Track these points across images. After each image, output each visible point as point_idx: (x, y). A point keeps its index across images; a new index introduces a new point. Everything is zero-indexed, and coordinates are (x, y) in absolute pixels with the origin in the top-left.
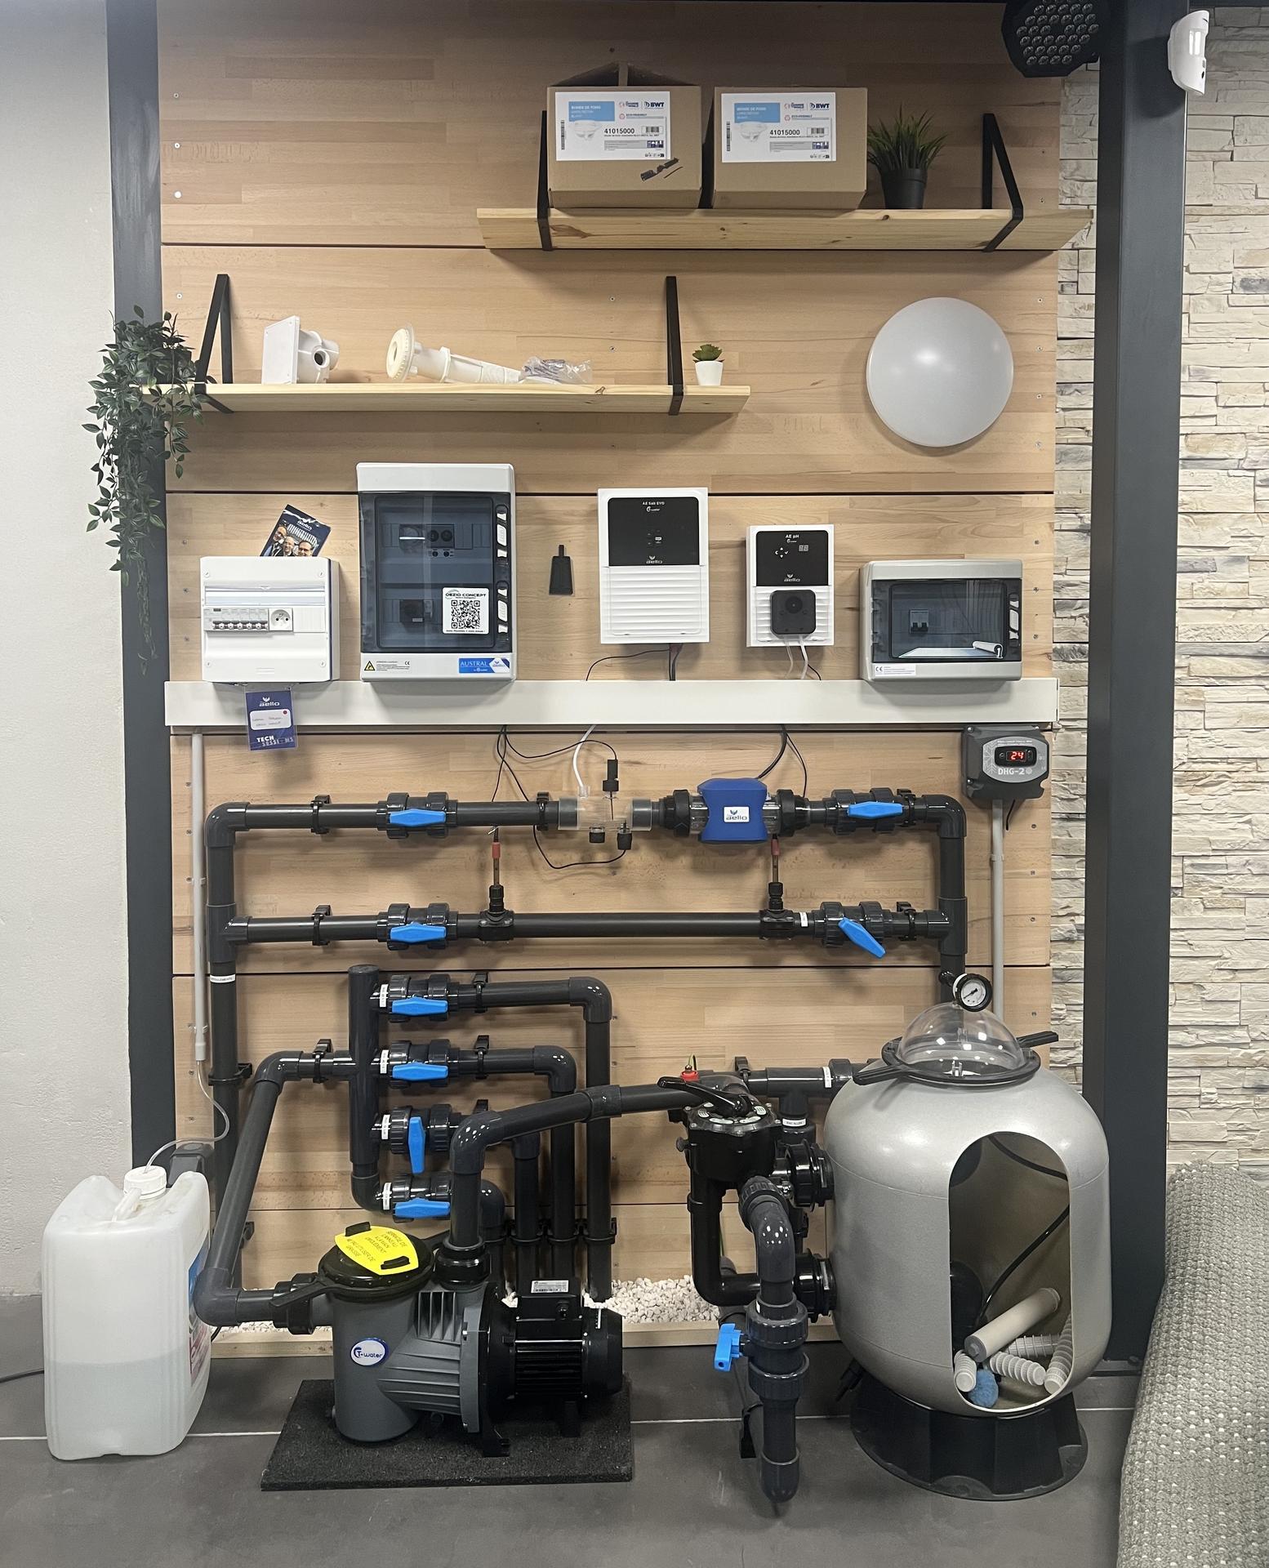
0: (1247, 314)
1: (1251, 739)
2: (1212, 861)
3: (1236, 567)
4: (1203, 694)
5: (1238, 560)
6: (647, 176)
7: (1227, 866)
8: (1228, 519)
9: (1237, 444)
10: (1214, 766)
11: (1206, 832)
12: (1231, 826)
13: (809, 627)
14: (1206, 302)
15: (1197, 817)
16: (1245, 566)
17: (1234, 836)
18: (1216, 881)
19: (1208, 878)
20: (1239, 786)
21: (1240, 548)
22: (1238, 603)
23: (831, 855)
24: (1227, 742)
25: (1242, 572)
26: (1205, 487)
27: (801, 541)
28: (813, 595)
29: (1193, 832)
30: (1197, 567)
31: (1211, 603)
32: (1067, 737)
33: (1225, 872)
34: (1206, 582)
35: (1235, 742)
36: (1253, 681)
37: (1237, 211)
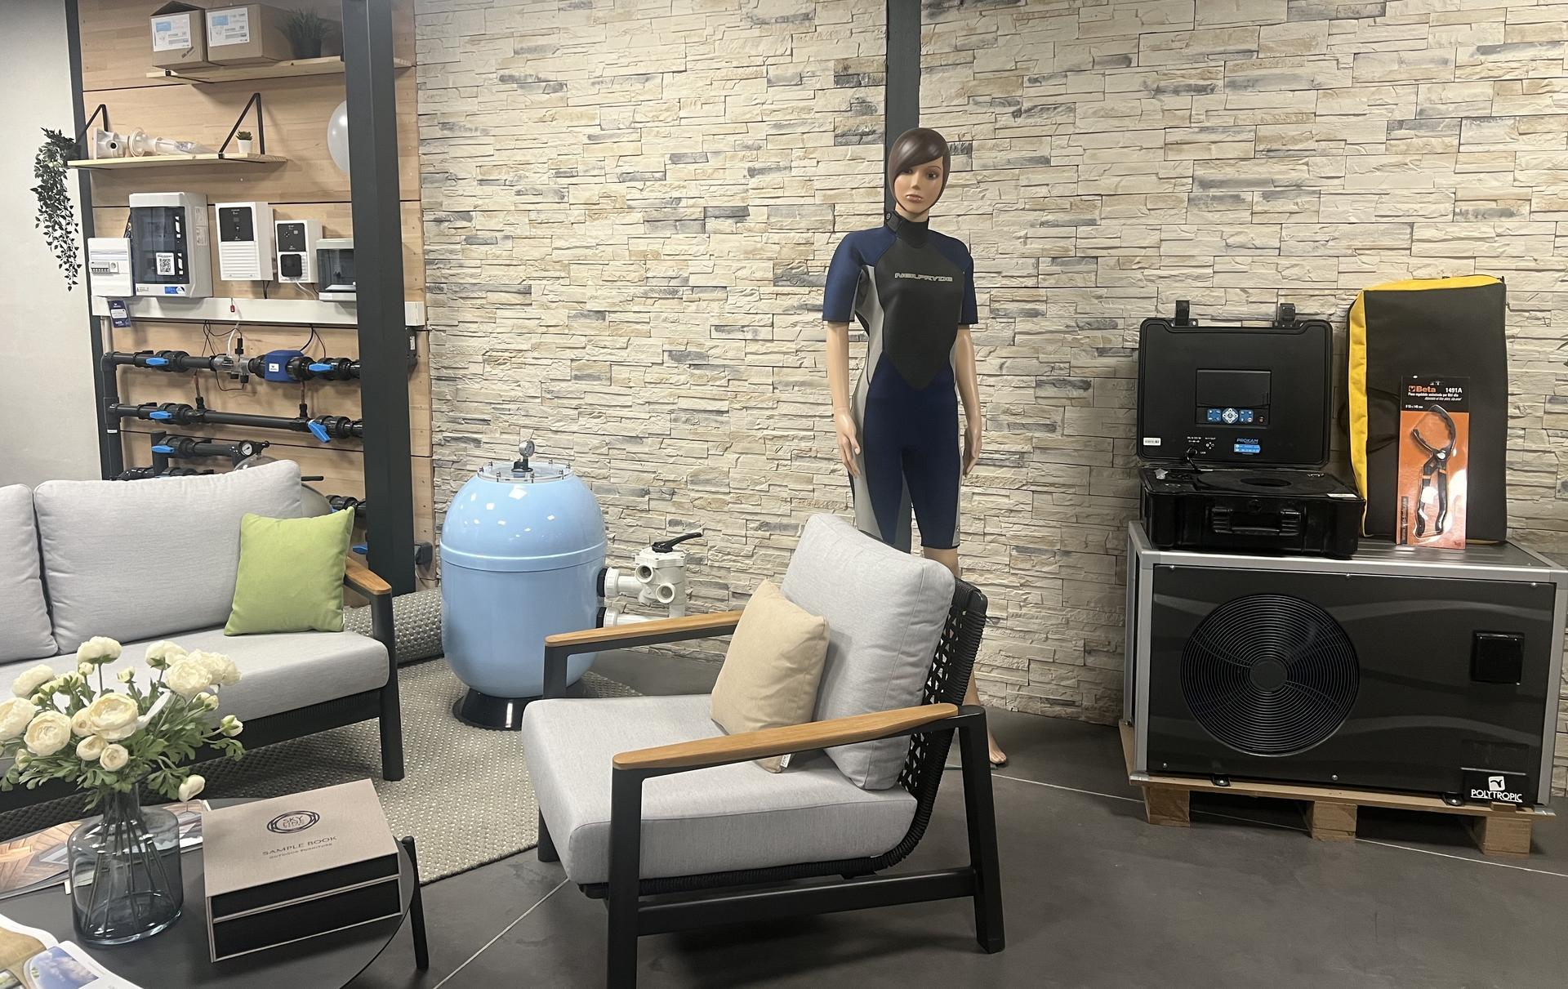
0: (504, 96)
1: (519, 339)
2: (504, 406)
3: (507, 241)
4: (495, 313)
5: (507, 237)
6: (184, 56)
7: (509, 410)
8: (502, 214)
9: (504, 171)
10: (501, 354)
11: (500, 390)
12: (511, 387)
13: (299, 274)
14: (486, 90)
15: (496, 382)
16: (511, 241)
17: (513, 393)
18: (505, 418)
19: (502, 416)
20: (515, 366)
21: (509, 230)
22: (508, 262)
23: (338, 392)
24: (507, 340)
25: (509, 244)
26: (490, 197)
27: (294, 229)
28: (300, 256)
29: (494, 390)
30: (488, 242)
31: (495, 262)
32: (435, 334)
33: (508, 413)
34: (494, 250)
35: (511, 340)
36: (519, 307)
37: (496, 37)
